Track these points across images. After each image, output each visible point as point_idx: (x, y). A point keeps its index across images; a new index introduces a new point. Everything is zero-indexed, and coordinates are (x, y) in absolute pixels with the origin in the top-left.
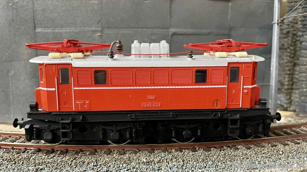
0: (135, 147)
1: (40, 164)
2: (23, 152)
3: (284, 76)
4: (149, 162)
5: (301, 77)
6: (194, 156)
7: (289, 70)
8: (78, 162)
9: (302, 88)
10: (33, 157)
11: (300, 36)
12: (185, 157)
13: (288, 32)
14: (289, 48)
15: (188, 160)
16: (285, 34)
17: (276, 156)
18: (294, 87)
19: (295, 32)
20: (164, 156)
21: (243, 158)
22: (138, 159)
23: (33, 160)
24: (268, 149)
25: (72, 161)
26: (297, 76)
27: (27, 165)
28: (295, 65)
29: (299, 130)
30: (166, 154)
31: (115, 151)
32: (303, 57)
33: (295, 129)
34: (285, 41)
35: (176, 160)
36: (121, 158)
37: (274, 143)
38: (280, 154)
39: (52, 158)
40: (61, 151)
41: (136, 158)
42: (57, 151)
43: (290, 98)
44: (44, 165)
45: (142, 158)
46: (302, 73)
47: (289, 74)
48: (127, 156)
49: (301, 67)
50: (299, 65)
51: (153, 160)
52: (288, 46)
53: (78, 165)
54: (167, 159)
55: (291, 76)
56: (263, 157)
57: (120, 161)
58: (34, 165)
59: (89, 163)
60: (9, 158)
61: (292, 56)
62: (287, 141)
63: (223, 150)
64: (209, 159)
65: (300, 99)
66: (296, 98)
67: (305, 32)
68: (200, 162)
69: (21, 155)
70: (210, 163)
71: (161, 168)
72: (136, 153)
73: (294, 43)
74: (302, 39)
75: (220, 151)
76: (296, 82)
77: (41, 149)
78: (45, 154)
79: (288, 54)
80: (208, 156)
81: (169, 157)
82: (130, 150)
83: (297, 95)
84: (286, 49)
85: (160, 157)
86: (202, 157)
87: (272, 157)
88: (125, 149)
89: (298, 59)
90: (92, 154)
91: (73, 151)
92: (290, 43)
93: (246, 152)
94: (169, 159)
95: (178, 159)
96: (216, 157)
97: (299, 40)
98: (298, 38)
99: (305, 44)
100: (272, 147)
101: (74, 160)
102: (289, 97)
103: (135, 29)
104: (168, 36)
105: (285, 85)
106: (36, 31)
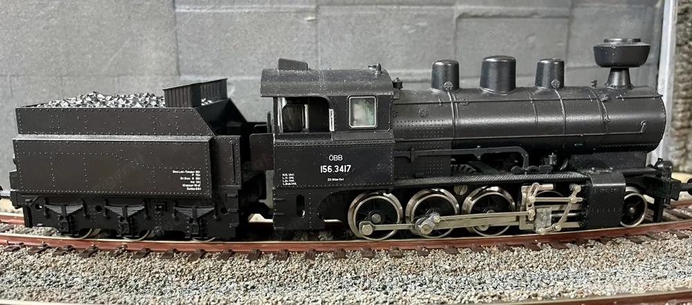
0: (419, 244)
4: (456, 270)
6: (539, 258)
7: (686, 89)
8: (320, 272)
12: (522, 260)
13: (686, 11)
14: (686, 43)
15: (530, 265)
20: (482, 258)
21: (633, 261)
22: (433, 266)
23: (229, 271)
24: (674, 243)
25: (307, 271)
30: (485, 255)
31: (380, 251)
34: (680, 30)
35: (506, 265)
36: (400, 264)
37: (683, 232)
41: (429, 263)
42: (266, 253)
45: (442, 263)
47: (685, 98)
51: (464, 267)
52: (685, 39)
53: (321, 278)
54: (489, 265)
56: (669, 257)
57: (400, 269)
59: (341, 274)
63: (592, 247)
64: (568, 263)
68: (553, 269)
69: (199, 263)
70: (572, 270)
72: (425, 255)
75: (586, 247)
78: (247, 261)
79: (685, 56)
80: (567, 258)
81: (492, 261)
82: (409, 250)
84: (680, 46)
85: (475, 262)
86: (555, 260)
87: (685, 257)
88: (400, 248)
90: (340, 258)
94: (494, 264)
96: (583, 259)
100: (680, 238)
103: (383, 7)
104: (450, 20)
105: (677, 120)
106: (177, 10)
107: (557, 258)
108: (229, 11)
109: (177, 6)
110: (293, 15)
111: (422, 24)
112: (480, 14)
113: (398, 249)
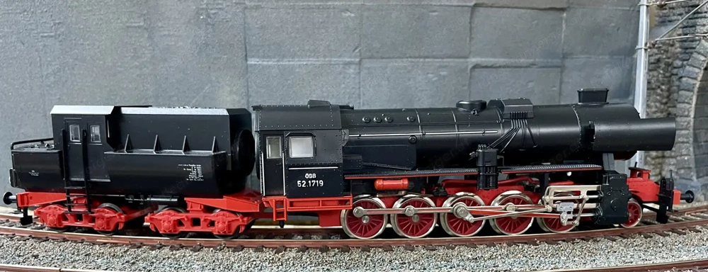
5: (680, 136)
9: (682, 155)
11: (679, 68)
13: (658, 61)
14: (659, 87)
18: (667, 154)
19: (670, 61)
32: (684, 102)
34: (654, 76)
46: (682, 129)
49: (679, 119)
50: (676, 116)
52: (658, 84)
61: (664, 101)
65: (678, 173)
67: (688, 60)
73: (668, 79)
74: (681, 72)
79: (658, 97)
83: (672, 168)
84: (654, 89)
89: (675, 107)
92: (661, 79)
97: (677, 75)
98: (675, 71)
99: (686, 81)
103: (413, 60)
104: (466, 69)
106: (249, 62)
108: (291, 63)
109: (249, 59)
110: (341, 66)
111: (442, 73)
112: (489, 65)
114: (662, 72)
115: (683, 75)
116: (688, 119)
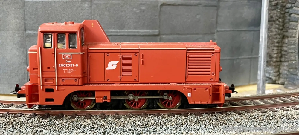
0: (129, 112)
1: (37, 127)
2: (20, 117)
3: (273, 48)
4: (144, 124)
5: (290, 49)
6: (187, 120)
7: (278, 42)
8: (75, 125)
9: (291, 61)
10: (30, 120)
11: (289, 8)
12: (178, 121)
13: (277, 4)
14: (277, 20)
15: (181, 123)
16: (274, 6)
17: (267, 121)
18: (283, 59)
19: (284, 4)
20: (158, 119)
21: (235, 123)
22: (133, 123)
23: (31, 123)
24: (258, 115)
25: (69, 124)
26: (285, 49)
27: (25, 127)
28: (284, 37)
29: (288, 99)
30: (160, 118)
31: (109, 115)
32: (292, 29)
33: (284, 98)
34: (274, 13)
35: (169, 123)
36: (116, 121)
37: (264, 110)
38: (270, 120)
39: (48, 121)
40: (56, 116)
41: (131, 121)
42: (52, 115)
43: (279, 71)
44: (42, 127)
45: (137, 121)
46: (291, 45)
47: (277, 47)
48: (122, 119)
49: (289, 39)
50: (288, 37)
51: (148, 124)
52: (277, 18)
53: (76, 127)
54: (160, 123)
55: (280, 48)
56: (254, 121)
57: (116, 124)
58: (32, 127)
59: (85, 126)
60: (7, 122)
61: (281, 28)
62: (276, 108)
63: (215, 115)
64: (201, 123)
65: (288, 71)
66: (285, 70)
67: (294, 3)
68: (193, 126)
69: (17, 119)
70: (202, 126)
71: (156, 130)
72: (130, 117)
73: (284, 15)
74: (291, 11)
75: (212, 116)
76: (284, 55)
77: (37, 114)
78: (41, 118)
79: (277, 26)
80: (201, 120)
81: (162, 121)
82: (124, 115)
83: (285, 68)
84: (274, 21)
85: (153, 121)
86: (195, 121)
87: (262, 122)
88: (119, 114)
89: (287, 31)
90: (88, 118)
91: (69, 115)
92: (278, 15)
93: (237, 117)
94: (163, 122)
95: (172, 123)
96: (208, 121)
97: (288, 12)
98: (287, 10)
99: (294, 16)
100: (262, 113)
101: (71, 123)
102: (277, 69)
104: (157, 6)
105: (274, 58)
107: (195, 120)
110: (80, 2)
111: (143, 8)
112: (172, 3)
113: (118, 115)
114: (279, 11)
115: (292, 12)
116: (295, 39)
